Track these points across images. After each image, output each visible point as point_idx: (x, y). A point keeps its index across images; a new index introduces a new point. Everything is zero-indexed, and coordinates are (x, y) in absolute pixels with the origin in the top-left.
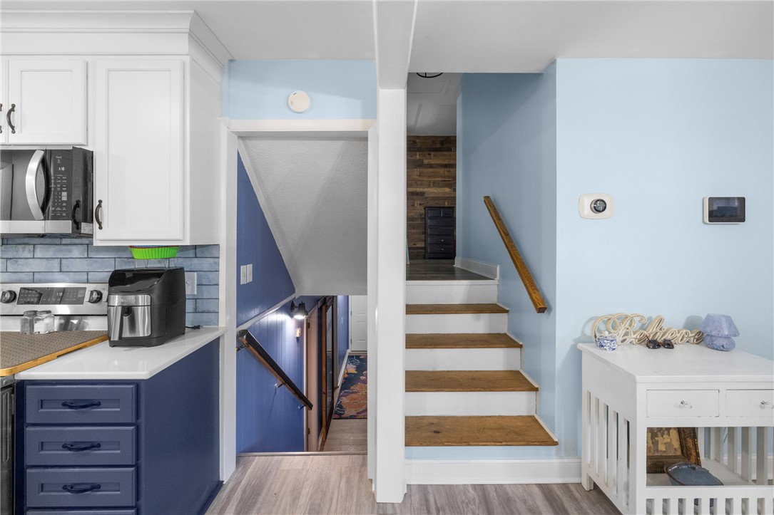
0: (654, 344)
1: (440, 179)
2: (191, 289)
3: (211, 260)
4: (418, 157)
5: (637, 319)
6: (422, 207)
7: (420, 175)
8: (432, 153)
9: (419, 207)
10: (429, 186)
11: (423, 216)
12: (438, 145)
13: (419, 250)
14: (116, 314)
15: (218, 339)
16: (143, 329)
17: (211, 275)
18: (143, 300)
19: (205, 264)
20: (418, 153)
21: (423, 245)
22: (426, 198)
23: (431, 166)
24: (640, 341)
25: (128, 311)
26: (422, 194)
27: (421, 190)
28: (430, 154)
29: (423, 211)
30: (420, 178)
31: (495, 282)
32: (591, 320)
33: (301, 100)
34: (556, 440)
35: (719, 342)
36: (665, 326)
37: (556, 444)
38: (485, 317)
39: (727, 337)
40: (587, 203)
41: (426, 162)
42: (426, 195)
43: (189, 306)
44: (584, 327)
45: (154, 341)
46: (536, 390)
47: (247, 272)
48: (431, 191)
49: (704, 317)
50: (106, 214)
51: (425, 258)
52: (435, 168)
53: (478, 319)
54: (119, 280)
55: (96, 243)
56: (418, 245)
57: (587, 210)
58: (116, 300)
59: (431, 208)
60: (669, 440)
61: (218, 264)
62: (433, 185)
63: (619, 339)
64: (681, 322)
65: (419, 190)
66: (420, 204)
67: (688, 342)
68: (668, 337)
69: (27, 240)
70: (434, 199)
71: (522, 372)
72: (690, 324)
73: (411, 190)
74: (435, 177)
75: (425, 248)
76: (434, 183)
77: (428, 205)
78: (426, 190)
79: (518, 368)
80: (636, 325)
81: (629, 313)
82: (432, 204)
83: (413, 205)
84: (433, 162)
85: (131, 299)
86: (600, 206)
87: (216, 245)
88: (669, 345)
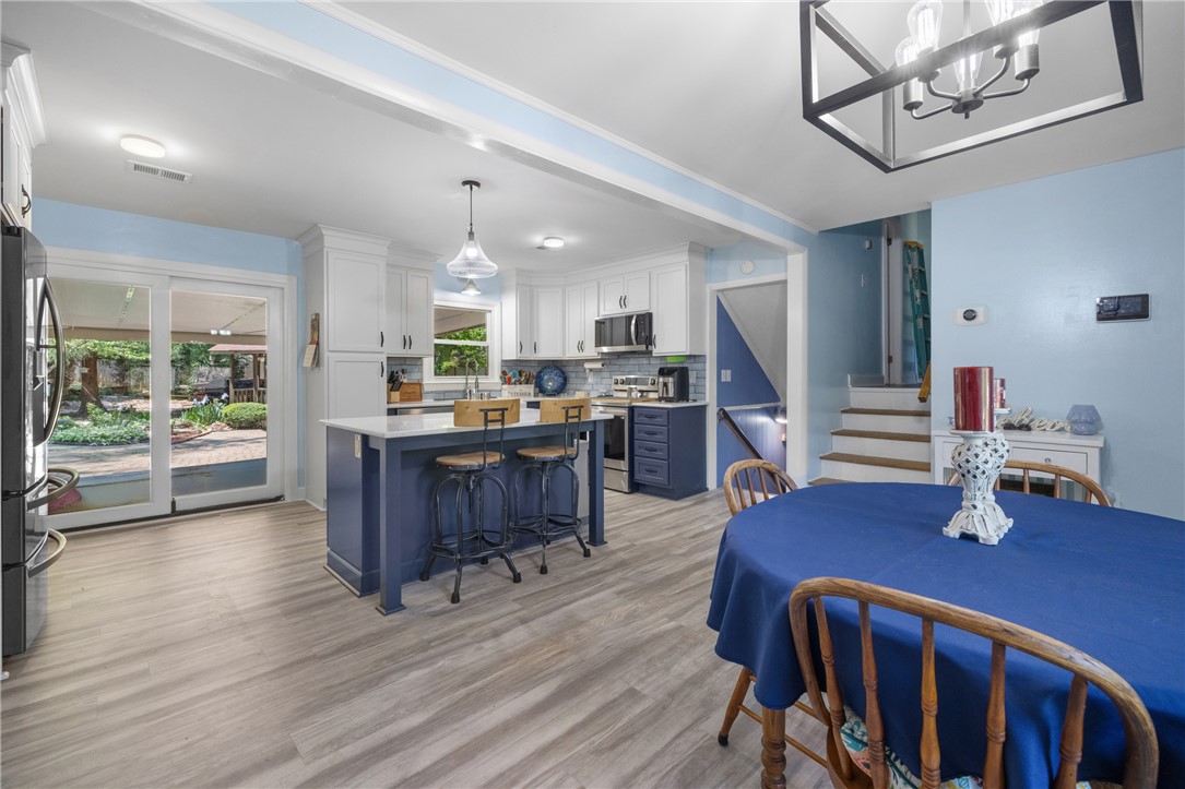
0: (1009, 427)
2: (692, 380)
3: (703, 364)
14: (661, 385)
15: (704, 407)
16: (671, 394)
17: (702, 373)
18: (671, 380)
19: (699, 366)
25: (665, 385)
33: (748, 266)
40: (960, 313)
43: (691, 389)
45: (676, 399)
47: (727, 376)
50: (658, 341)
54: (663, 372)
57: (960, 319)
58: (661, 380)
61: (706, 367)
85: (666, 379)
86: (970, 315)
87: (704, 356)
88: (1028, 428)
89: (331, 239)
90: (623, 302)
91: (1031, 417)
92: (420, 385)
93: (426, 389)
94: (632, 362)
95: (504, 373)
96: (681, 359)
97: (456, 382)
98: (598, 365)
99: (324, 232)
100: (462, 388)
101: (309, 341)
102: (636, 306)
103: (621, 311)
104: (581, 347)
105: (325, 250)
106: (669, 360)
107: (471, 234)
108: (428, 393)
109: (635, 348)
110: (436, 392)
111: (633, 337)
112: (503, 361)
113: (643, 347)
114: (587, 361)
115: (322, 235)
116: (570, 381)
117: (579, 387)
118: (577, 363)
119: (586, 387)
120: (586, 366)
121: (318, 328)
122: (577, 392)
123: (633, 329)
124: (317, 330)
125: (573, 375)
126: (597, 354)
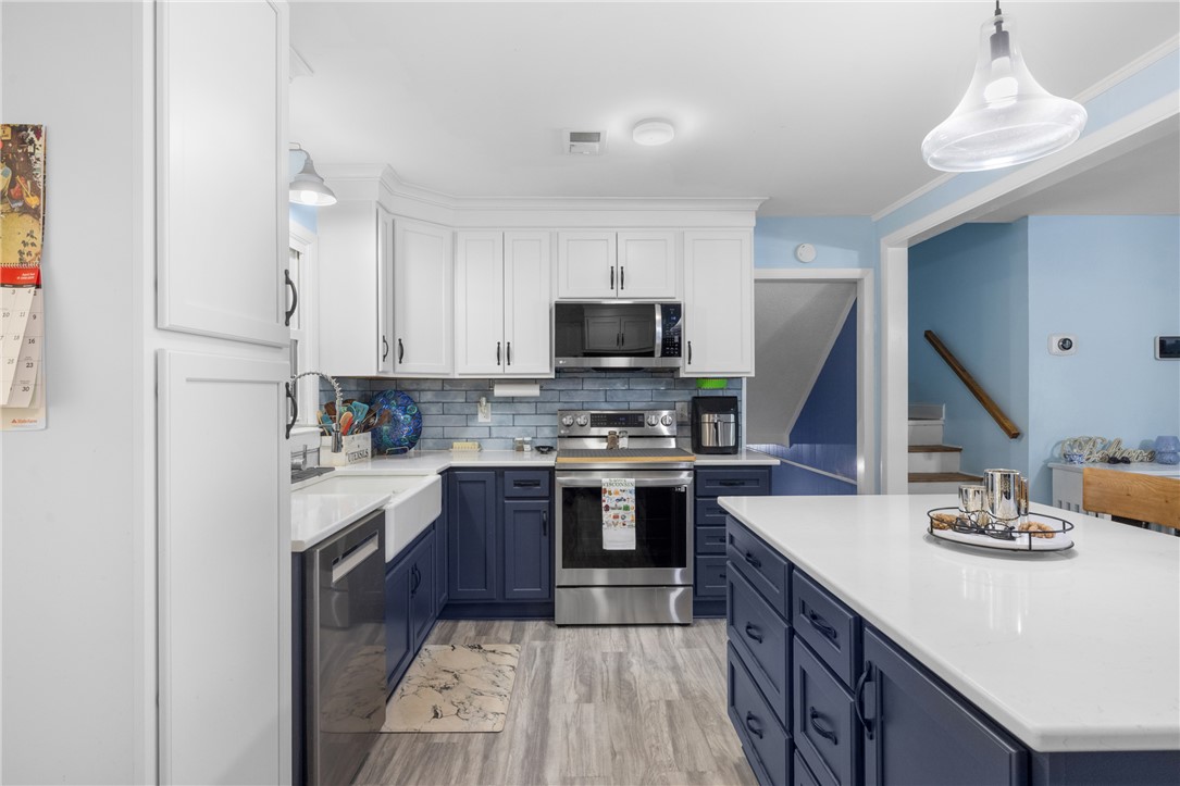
0: (1113, 461)
5: (1099, 441)
24: (1102, 460)
31: (941, 422)
32: (1058, 444)
33: (808, 251)
35: (1167, 458)
36: (1123, 447)
38: (936, 455)
39: (1174, 453)
40: (1055, 341)
44: (1052, 450)
45: (732, 451)
49: (1154, 439)
53: (930, 458)
55: (681, 375)
57: (1055, 348)
58: (707, 418)
61: (740, 396)
64: (1137, 445)
67: (1142, 461)
68: (1125, 455)
72: (1144, 446)
80: (1099, 446)
81: (1093, 436)
86: (1065, 345)
90: (617, 277)
95: (329, 409)
103: (612, 294)
107: (1000, 40)
109: (656, 361)
111: (657, 341)
113: (671, 362)
114: (507, 381)
116: (426, 421)
117: (449, 432)
118: (446, 385)
119: (471, 432)
120: (499, 391)
121: (33, 201)
122: (455, 444)
123: (659, 329)
124: (26, 210)
125: (434, 409)
126: (548, 371)
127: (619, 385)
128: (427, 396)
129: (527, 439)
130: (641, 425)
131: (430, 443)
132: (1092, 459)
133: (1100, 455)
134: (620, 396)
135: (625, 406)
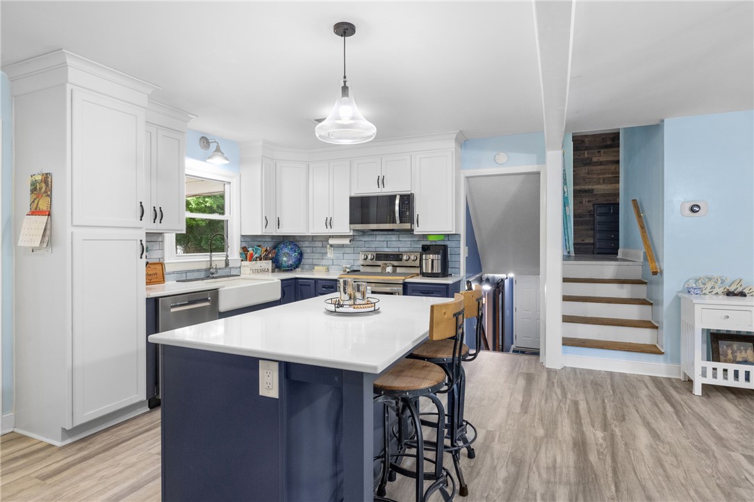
0: (731, 294)
1: (610, 176)
2: (449, 256)
3: (457, 242)
4: (586, 155)
6: (591, 204)
7: (588, 173)
8: (602, 151)
9: (587, 204)
10: (599, 183)
11: (592, 213)
12: (609, 143)
13: (588, 246)
15: (460, 281)
16: (437, 270)
17: (456, 250)
18: (437, 257)
19: (453, 243)
20: (586, 152)
21: (592, 241)
22: (596, 195)
23: (601, 163)
24: (723, 293)
25: (432, 261)
26: (591, 191)
27: (590, 187)
28: (599, 152)
29: (592, 208)
30: (589, 176)
31: (640, 263)
33: (502, 157)
34: (663, 351)
37: (662, 353)
38: (627, 287)
40: (687, 207)
41: (595, 159)
42: (595, 193)
43: (449, 265)
45: (440, 275)
46: (657, 328)
48: (600, 188)
51: (593, 254)
52: (605, 165)
53: (623, 288)
54: (425, 249)
55: (415, 233)
56: (587, 241)
57: (687, 212)
59: (601, 205)
60: (745, 356)
61: (460, 244)
62: (603, 182)
63: (707, 291)
65: (587, 187)
66: (589, 201)
68: (741, 290)
69: (373, 233)
70: (604, 195)
71: (653, 322)
73: (578, 187)
74: (605, 173)
75: (593, 244)
76: (604, 179)
77: (598, 202)
78: (595, 187)
79: (650, 320)
81: (714, 276)
82: (601, 200)
83: (581, 203)
84: (602, 159)
85: (433, 257)
86: (694, 209)
87: (459, 235)
88: (742, 294)
89: (78, 74)
90: (381, 181)
91: (744, 286)
92: (162, 264)
93: (168, 269)
94: (379, 238)
95: (244, 250)
96: (442, 237)
97: (200, 260)
98: (346, 241)
99: (69, 61)
100: (204, 266)
101: (28, 210)
102: (394, 187)
103: (379, 190)
104: (329, 223)
105: (69, 87)
106: (431, 238)
107: (345, 89)
108: (170, 274)
109: (397, 225)
110: (178, 272)
111: (397, 215)
112: (242, 236)
113: (407, 226)
114: (333, 237)
115: (64, 65)
116: (305, 256)
117: (315, 262)
118: (313, 238)
119: (324, 262)
120: (331, 241)
121: (49, 193)
122: (316, 268)
123: (397, 208)
124: (48, 195)
125: (308, 250)
126: (349, 231)
127: (394, 238)
128: (307, 244)
129: (348, 266)
130: (401, 260)
131: (307, 267)
132: (715, 292)
133: (722, 290)
134: (395, 244)
135: (397, 250)
